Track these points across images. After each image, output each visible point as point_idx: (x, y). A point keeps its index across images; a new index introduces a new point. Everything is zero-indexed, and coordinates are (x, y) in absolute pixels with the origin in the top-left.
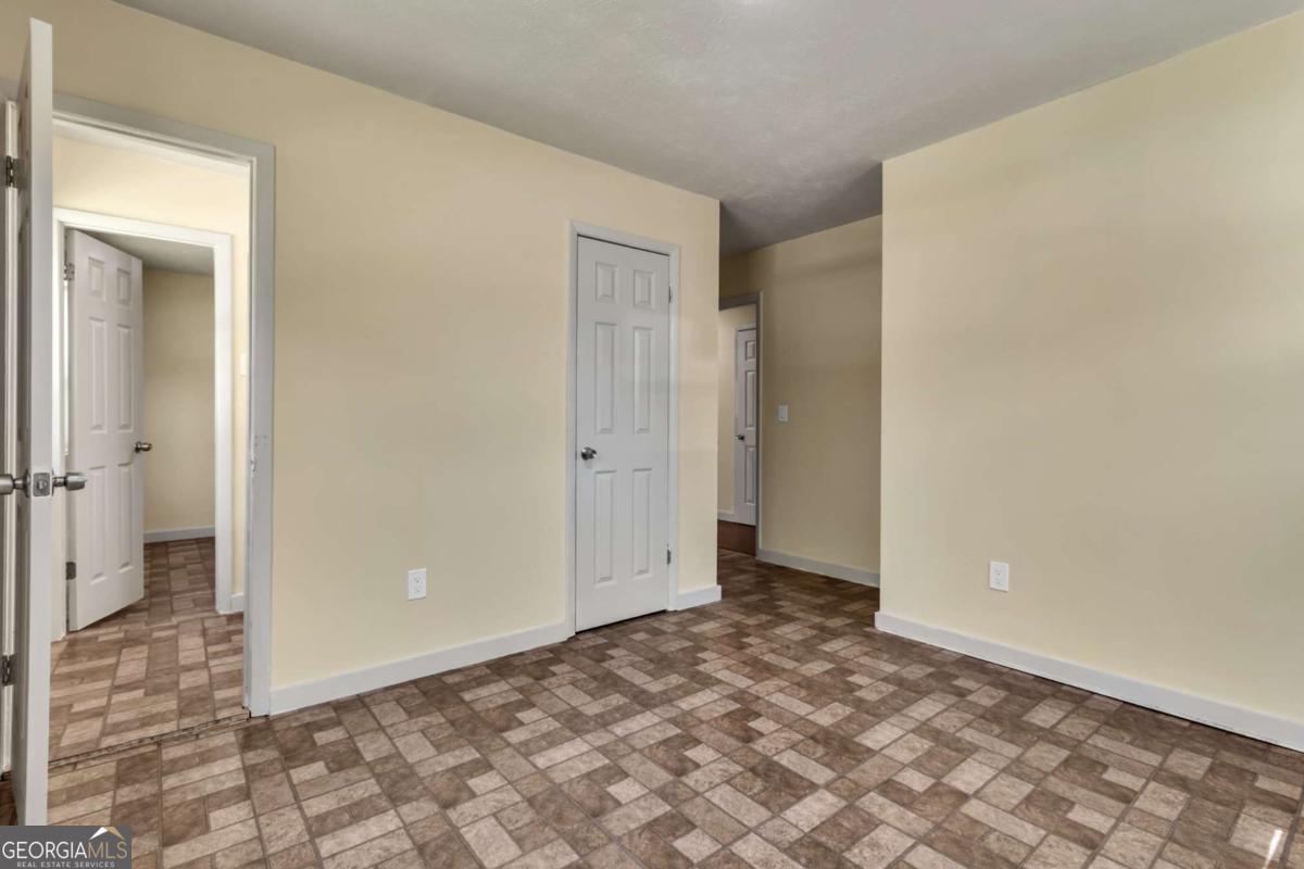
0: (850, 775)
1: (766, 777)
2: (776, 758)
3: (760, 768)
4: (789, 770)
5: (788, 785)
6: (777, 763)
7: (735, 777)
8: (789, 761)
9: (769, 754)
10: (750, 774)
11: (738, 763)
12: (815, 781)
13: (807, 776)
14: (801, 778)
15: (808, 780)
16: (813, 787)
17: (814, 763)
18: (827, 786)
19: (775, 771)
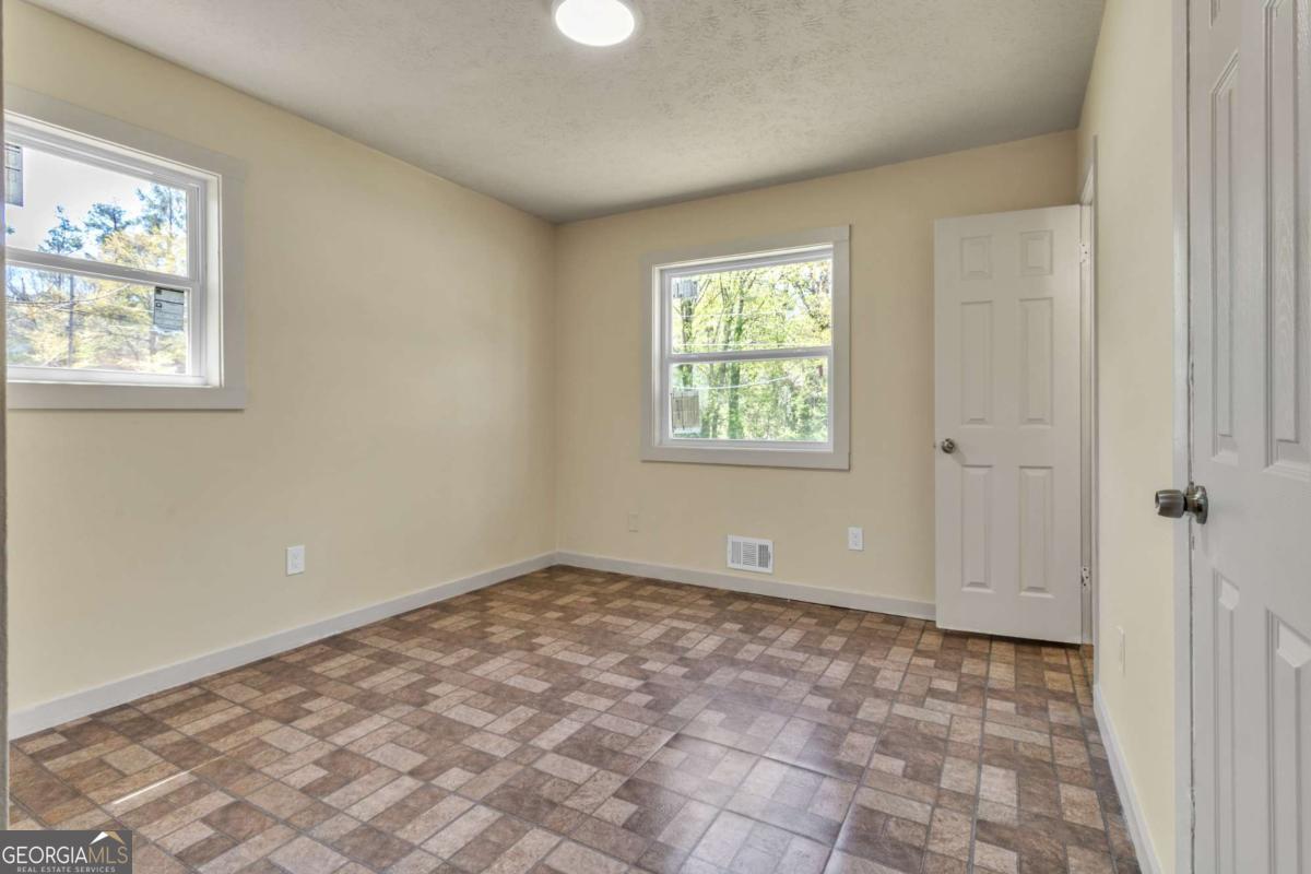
0: (520, 768)
1: (601, 750)
2: (595, 769)
3: (608, 756)
4: (581, 760)
5: (580, 747)
6: (593, 764)
7: (629, 745)
8: (581, 769)
9: (602, 772)
10: (616, 749)
11: (632, 756)
12: (556, 755)
13: (562, 758)
14: (568, 755)
15: (562, 755)
16: (557, 750)
17: (554, 774)
18: (544, 752)
19: (594, 756)
